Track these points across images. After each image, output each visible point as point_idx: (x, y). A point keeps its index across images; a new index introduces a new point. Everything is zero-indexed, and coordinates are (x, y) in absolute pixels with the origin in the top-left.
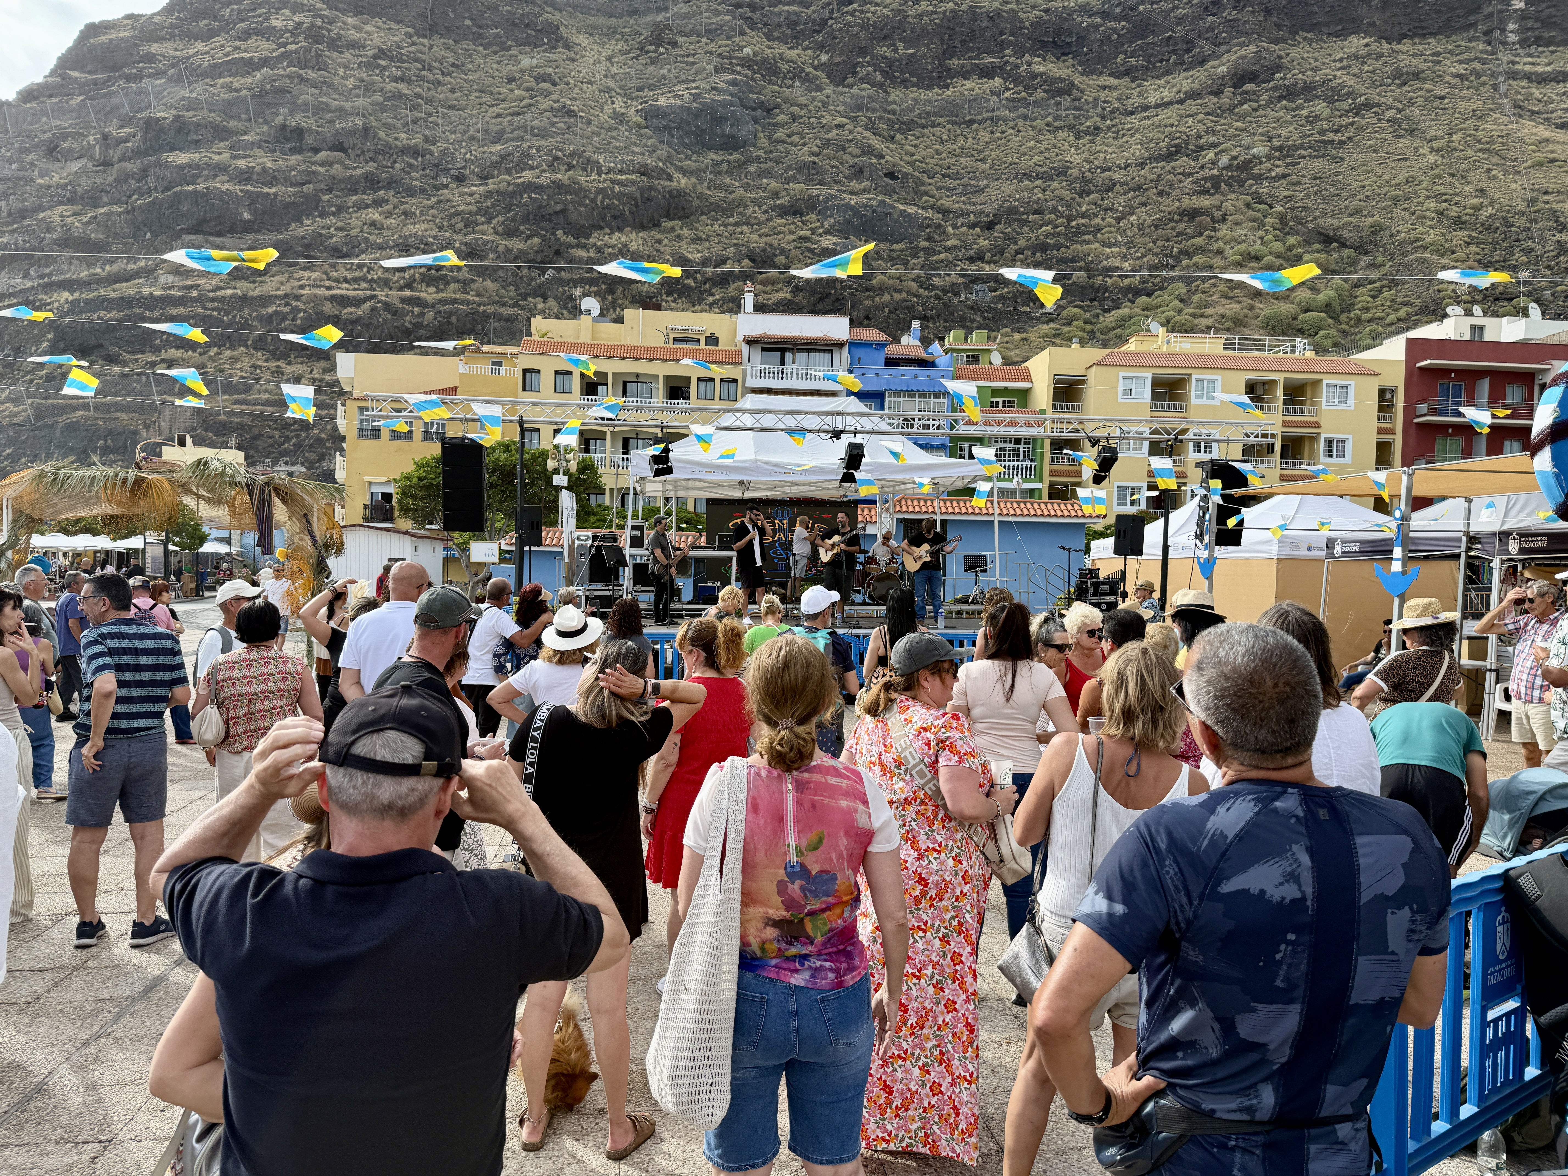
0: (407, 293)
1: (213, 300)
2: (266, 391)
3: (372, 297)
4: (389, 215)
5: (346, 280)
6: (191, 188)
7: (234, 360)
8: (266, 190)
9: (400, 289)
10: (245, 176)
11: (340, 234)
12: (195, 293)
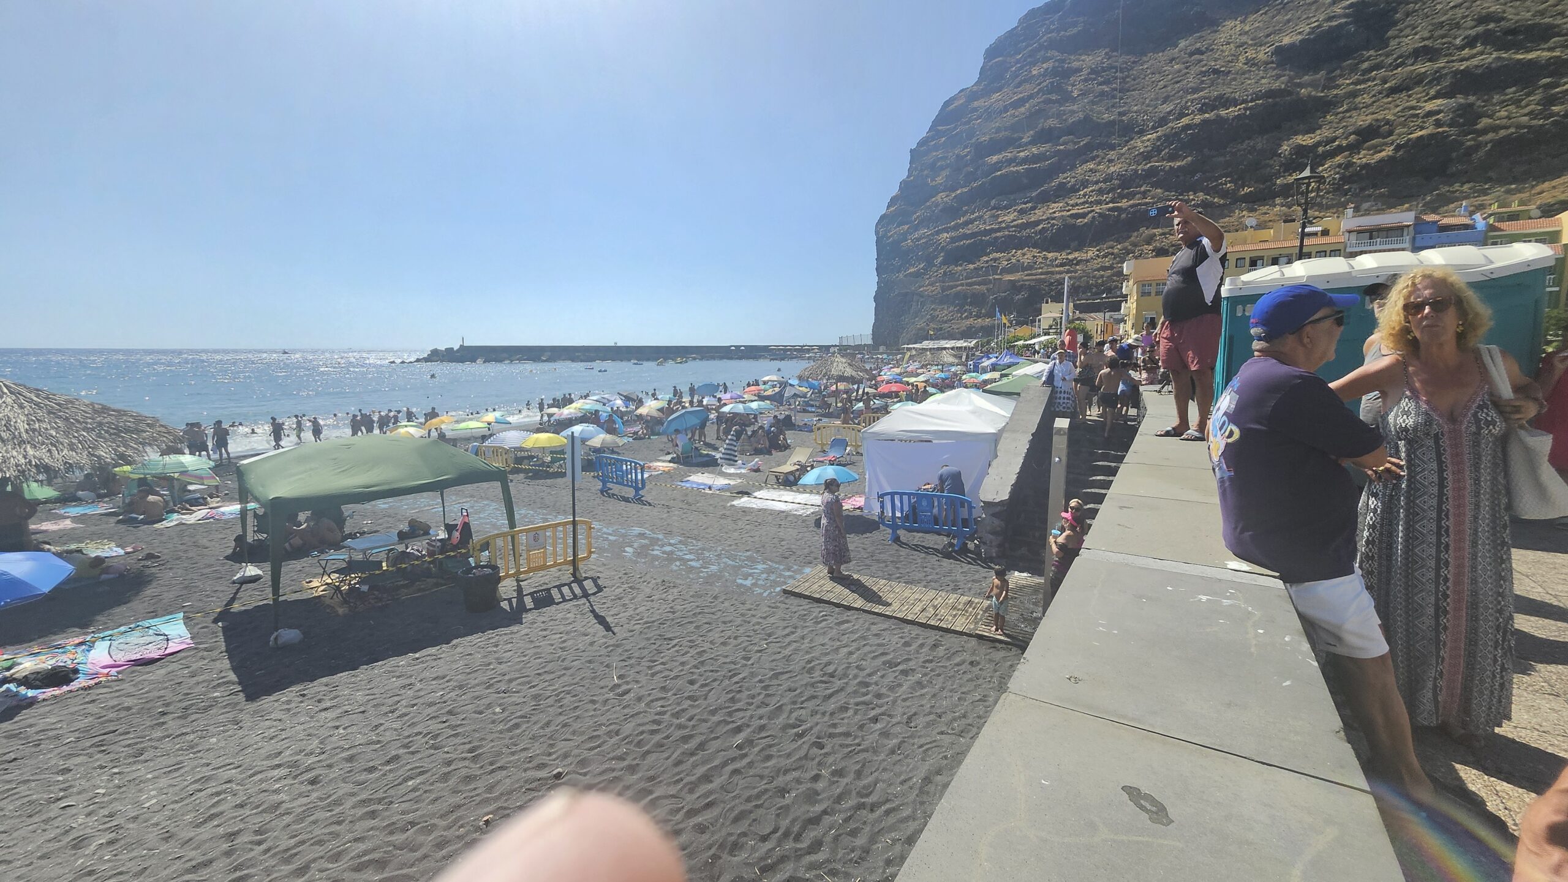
0: (1111, 205)
1: (1012, 227)
2: (1040, 268)
3: (1093, 211)
4: (1099, 164)
5: (1077, 205)
6: (999, 173)
7: (1024, 255)
9: (1107, 204)
10: (1025, 161)
11: (1073, 180)
12: (1003, 225)
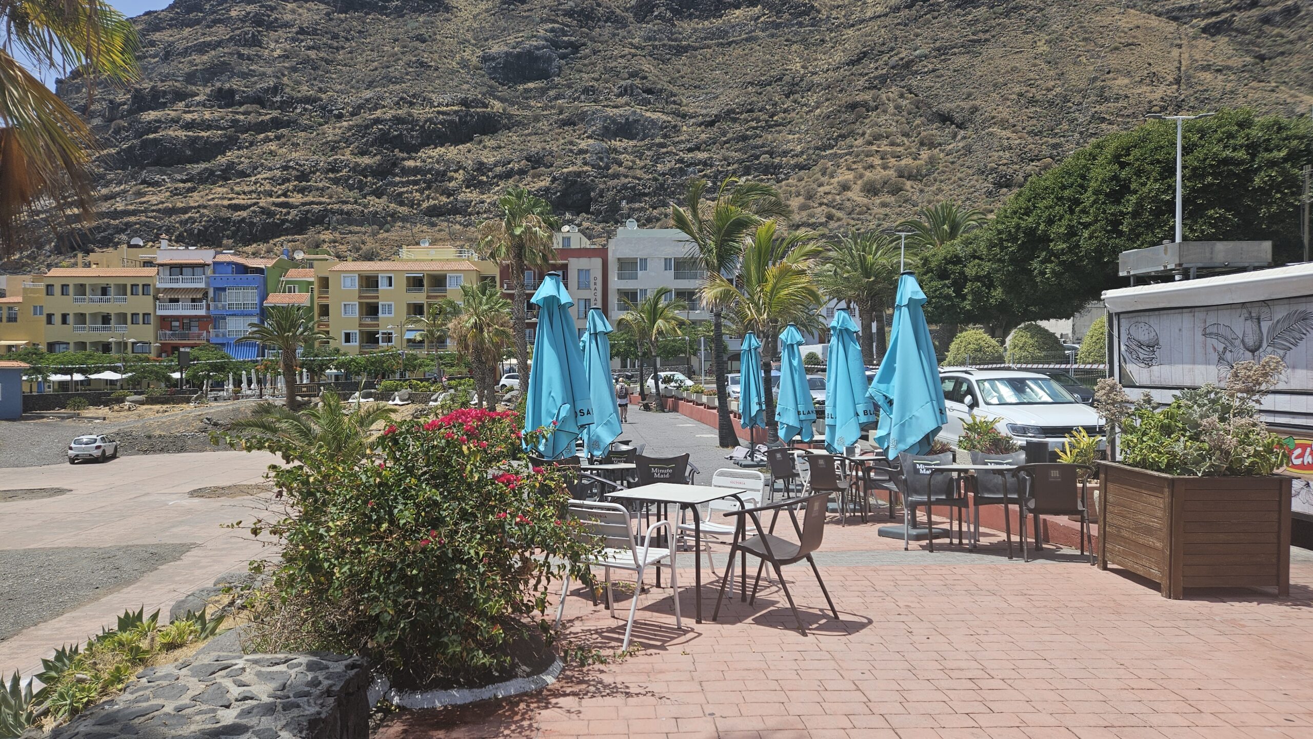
0: (282, 199)
1: (153, 211)
3: (258, 203)
4: (282, 146)
5: (244, 193)
6: (151, 136)
8: (203, 134)
9: (278, 197)
10: (189, 126)
11: (247, 161)
12: (145, 207)
